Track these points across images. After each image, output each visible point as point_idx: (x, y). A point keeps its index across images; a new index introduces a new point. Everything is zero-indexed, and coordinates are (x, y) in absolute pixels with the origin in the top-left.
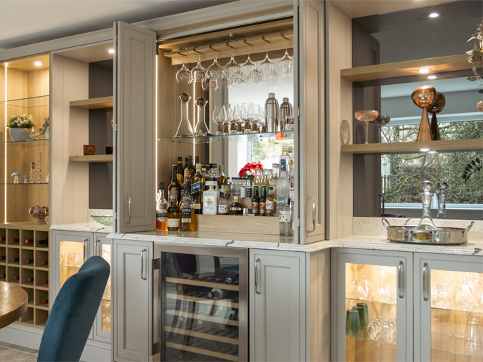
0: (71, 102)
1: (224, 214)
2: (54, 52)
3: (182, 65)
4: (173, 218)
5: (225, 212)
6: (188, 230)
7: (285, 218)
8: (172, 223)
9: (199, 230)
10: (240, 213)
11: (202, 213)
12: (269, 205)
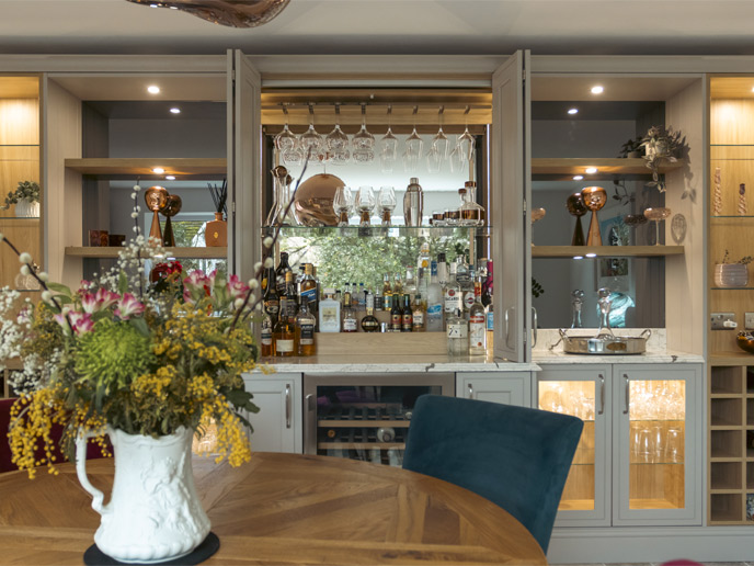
0: (66, 160)
1: (352, 331)
2: (51, 75)
3: (283, 126)
4: (285, 339)
5: (354, 328)
6: (303, 355)
7: (459, 333)
8: (285, 345)
9: (319, 353)
10: (377, 329)
11: (318, 331)
12: (418, 317)
